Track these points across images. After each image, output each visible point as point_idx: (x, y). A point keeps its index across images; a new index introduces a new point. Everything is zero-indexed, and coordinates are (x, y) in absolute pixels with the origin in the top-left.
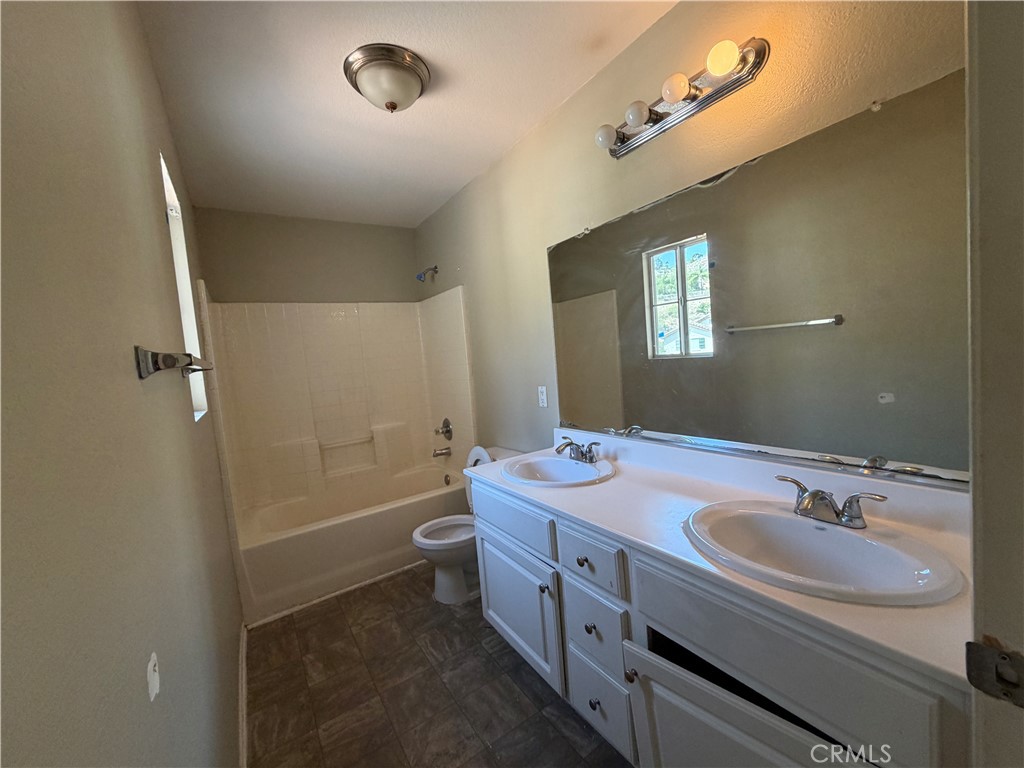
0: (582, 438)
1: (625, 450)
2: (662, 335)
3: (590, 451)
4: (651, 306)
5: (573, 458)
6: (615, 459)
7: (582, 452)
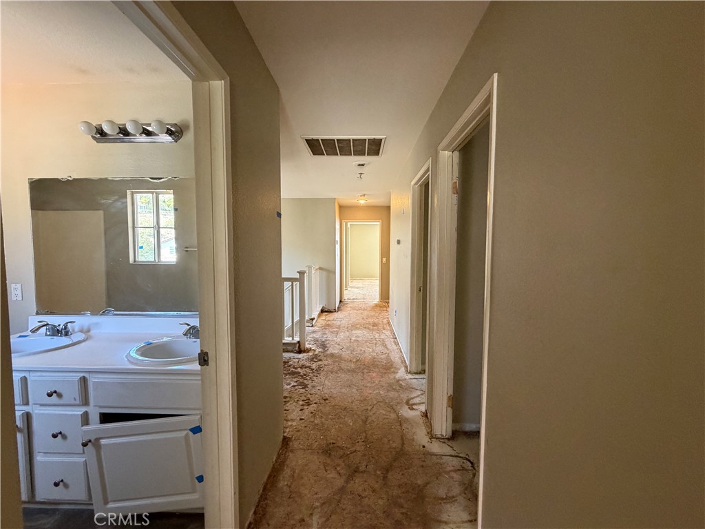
0: (58, 320)
1: (97, 324)
2: (142, 247)
3: (66, 328)
4: (134, 228)
5: (49, 335)
6: (89, 331)
7: (58, 330)
